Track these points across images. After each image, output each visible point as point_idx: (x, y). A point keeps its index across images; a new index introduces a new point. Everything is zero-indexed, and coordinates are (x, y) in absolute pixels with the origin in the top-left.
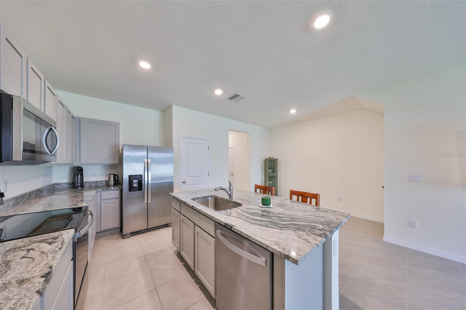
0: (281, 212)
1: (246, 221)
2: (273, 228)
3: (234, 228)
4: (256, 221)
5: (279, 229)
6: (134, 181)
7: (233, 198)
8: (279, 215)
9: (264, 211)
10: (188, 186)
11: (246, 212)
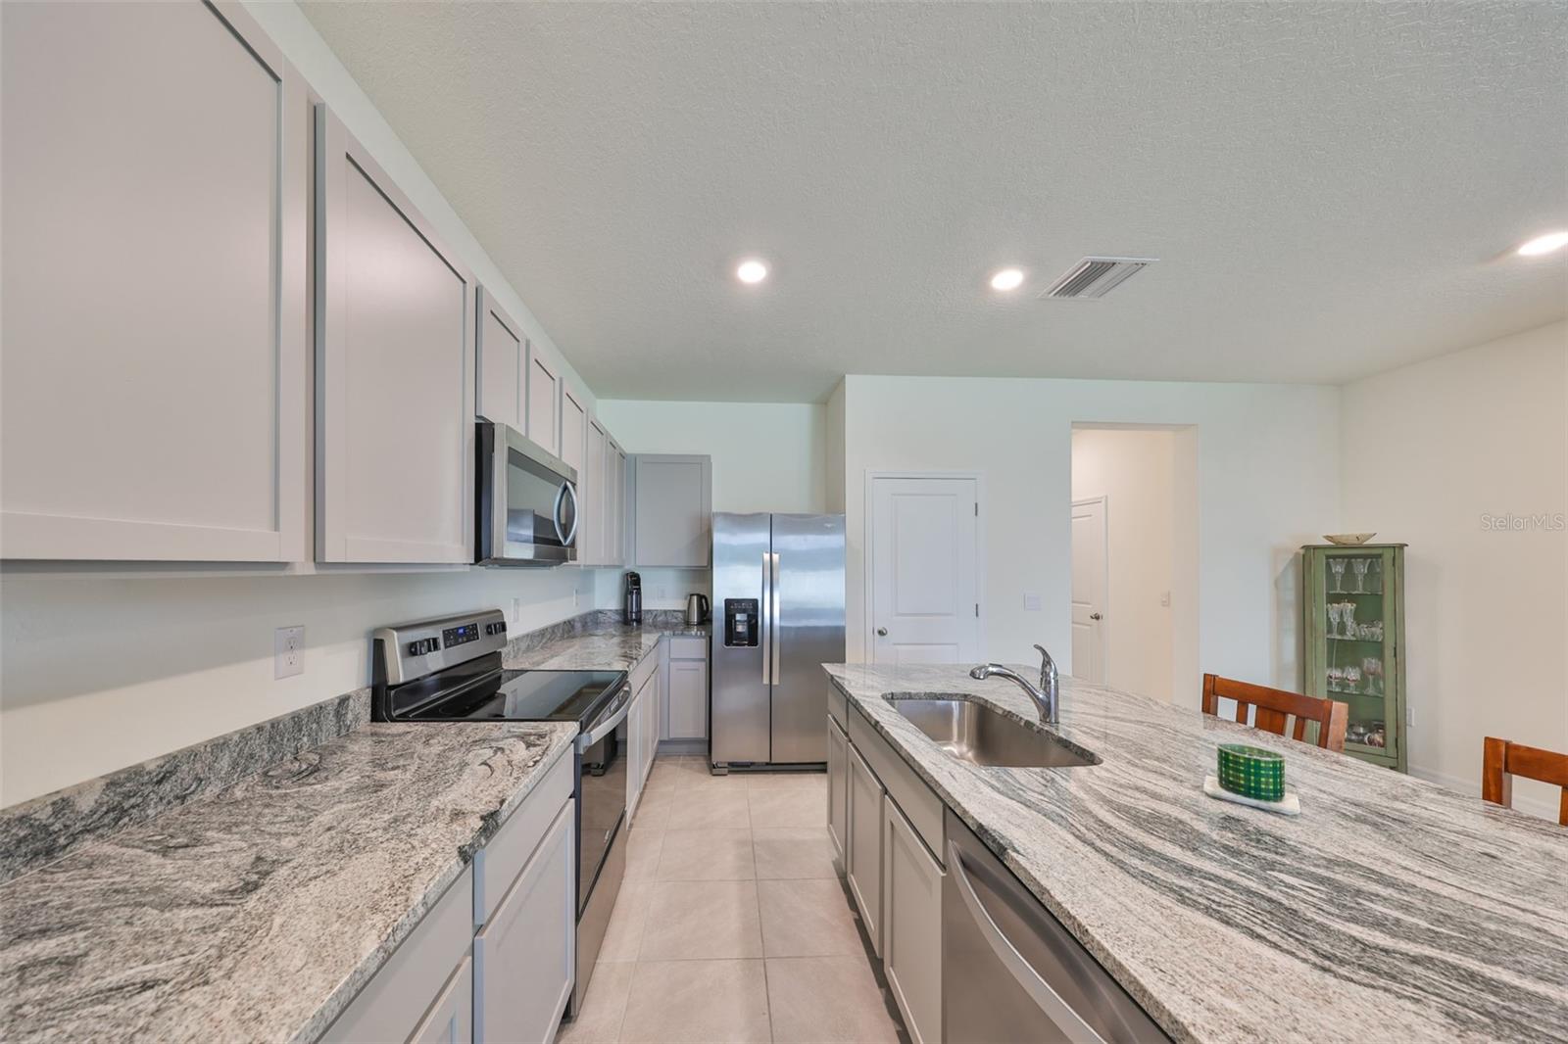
0: (1365, 862)
1: (1092, 845)
2: (1259, 937)
3: (1012, 859)
4: (1152, 863)
5: (1305, 961)
6: (739, 617)
7: (1061, 720)
8: (1340, 876)
9: (1228, 822)
10: (898, 647)
11: (1108, 802)
